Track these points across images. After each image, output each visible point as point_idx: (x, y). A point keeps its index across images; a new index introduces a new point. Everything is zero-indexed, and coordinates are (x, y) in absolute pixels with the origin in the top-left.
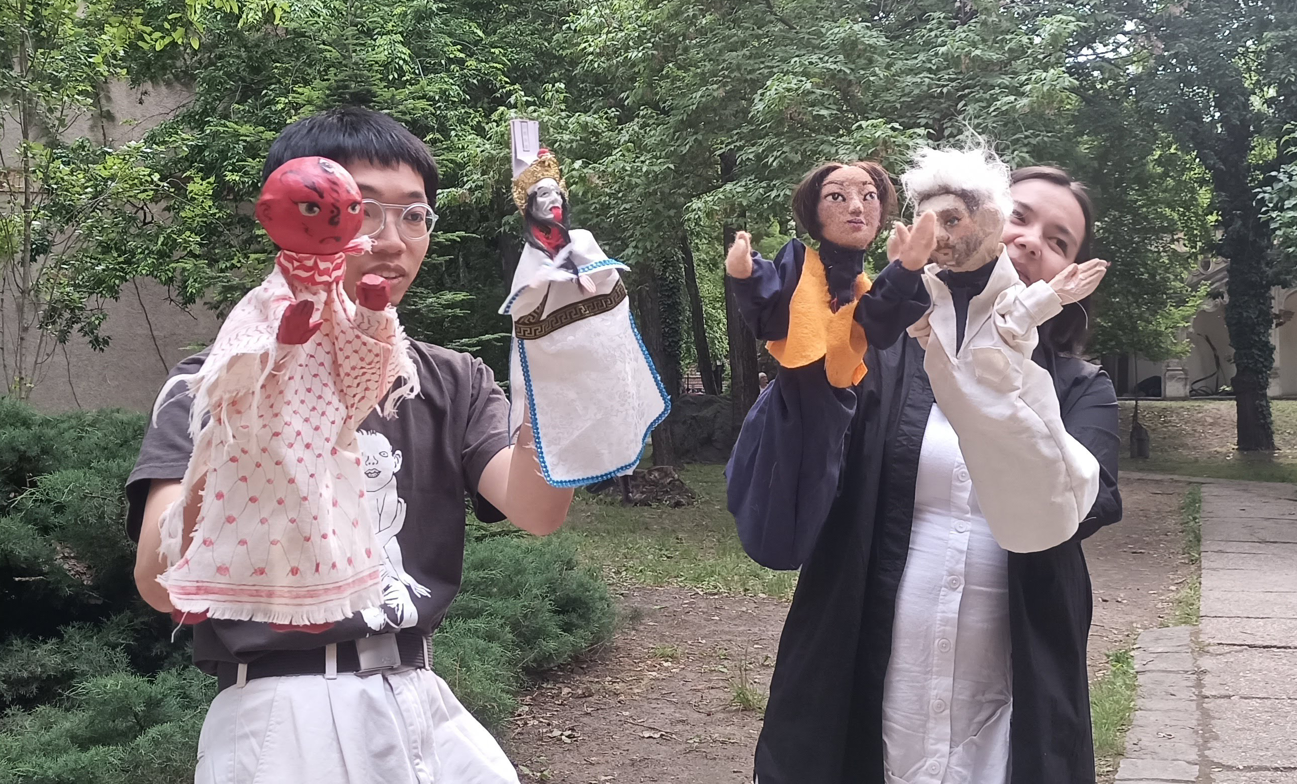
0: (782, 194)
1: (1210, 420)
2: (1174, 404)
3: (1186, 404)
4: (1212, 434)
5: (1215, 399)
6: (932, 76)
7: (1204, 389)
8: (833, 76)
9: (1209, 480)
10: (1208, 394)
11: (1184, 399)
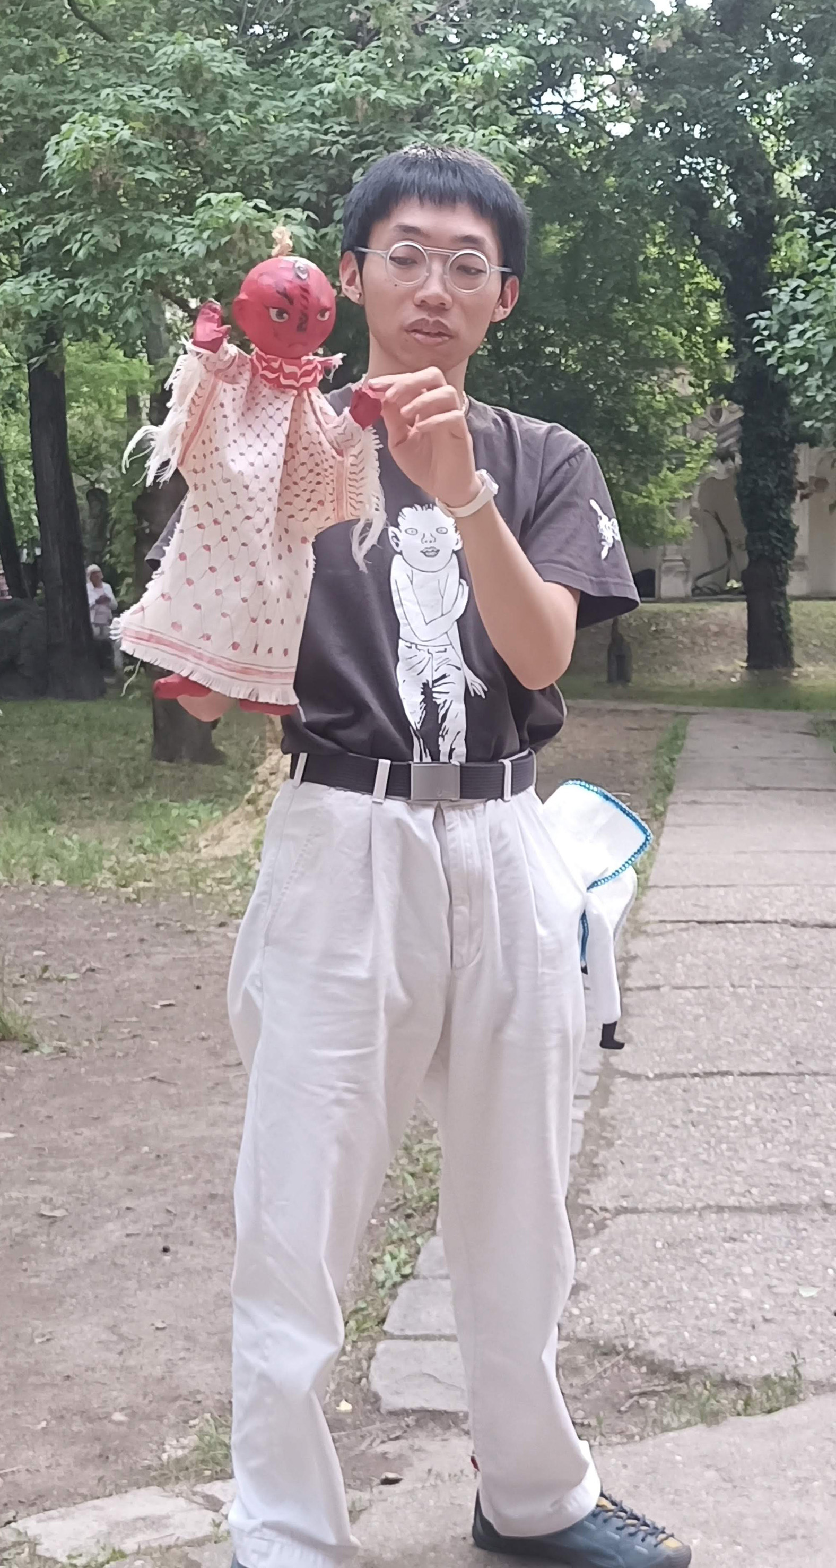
0: (92, 301)
1: (714, 628)
2: (669, 607)
3: (686, 607)
4: (715, 648)
5: (722, 600)
6: (317, 126)
7: (711, 586)
8: (166, 120)
9: (701, 709)
10: (716, 593)
11: (683, 600)
